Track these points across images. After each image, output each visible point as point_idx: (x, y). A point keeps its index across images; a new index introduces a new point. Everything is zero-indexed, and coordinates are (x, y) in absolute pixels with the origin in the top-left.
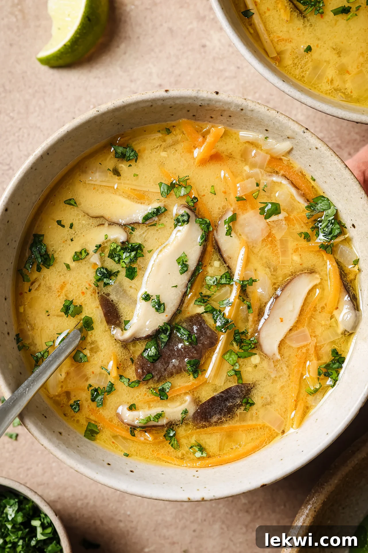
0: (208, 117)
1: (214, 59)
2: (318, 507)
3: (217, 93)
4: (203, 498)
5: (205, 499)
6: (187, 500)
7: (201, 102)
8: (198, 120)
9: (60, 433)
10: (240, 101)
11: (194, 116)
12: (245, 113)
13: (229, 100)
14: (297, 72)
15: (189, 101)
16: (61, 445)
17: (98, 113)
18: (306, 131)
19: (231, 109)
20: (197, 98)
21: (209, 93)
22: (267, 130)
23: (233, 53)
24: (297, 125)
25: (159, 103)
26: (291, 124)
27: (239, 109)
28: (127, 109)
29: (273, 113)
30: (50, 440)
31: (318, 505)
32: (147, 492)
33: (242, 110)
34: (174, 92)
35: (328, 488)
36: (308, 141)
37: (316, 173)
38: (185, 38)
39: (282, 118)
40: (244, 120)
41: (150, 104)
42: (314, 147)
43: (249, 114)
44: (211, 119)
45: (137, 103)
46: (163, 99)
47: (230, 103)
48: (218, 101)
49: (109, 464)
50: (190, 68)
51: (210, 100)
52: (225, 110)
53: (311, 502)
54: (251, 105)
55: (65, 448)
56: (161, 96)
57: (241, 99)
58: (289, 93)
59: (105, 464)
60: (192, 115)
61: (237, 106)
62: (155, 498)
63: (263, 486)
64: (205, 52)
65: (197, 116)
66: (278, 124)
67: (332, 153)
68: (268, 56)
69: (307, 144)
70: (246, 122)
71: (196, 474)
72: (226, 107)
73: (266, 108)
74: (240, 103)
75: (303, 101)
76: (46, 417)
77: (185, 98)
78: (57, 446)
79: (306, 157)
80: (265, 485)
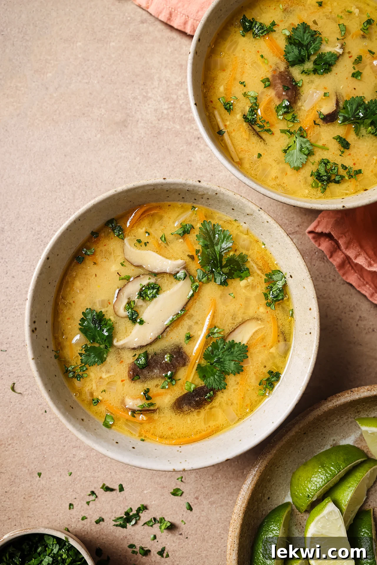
0: (193, 199)
1: (197, 169)
2: (263, 470)
3: (200, 182)
4: (184, 469)
5: (186, 469)
6: (173, 470)
7: (188, 187)
8: (186, 201)
9: (83, 420)
10: (215, 187)
11: (183, 198)
12: (218, 197)
13: (208, 186)
14: (253, 172)
15: (180, 187)
16: (82, 430)
17: (116, 192)
18: (260, 210)
19: (209, 194)
20: (185, 185)
21: (194, 181)
22: (233, 209)
23: (209, 166)
24: (254, 206)
25: (159, 187)
26: (250, 204)
27: (214, 194)
28: (137, 190)
29: (238, 197)
30: (74, 426)
31: (262, 468)
32: (144, 465)
33: (216, 194)
34: (169, 180)
35: (269, 457)
36: (262, 217)
37: (266, 240)
38: (178, 156)
39: (244, 200)
40: (217, 202)
41: (153, 188)
42: (266, 221)
43: (221, 196)
44: (195, 201)
45: (143, 186)
46: (162, 185)
47: (208, 189)
48: (200, 187)
49: (117, 443)
50: (181, 174)
51: (195, 186)
52: (204, 194)
53: (257, 466)
54: (223, 190)
55: (85, 431)
56: (161, 182)
57: (216, 186)
58: (249, 184)
59: (114, 442)
60: (182, 197)
61: (214, 191)
62: (150, 469)
63: (227, 460)
64: (191, 165)
65: (185, 198)
66: (241, 205)
67: (278, 225)
68: (234, 161)
69: (261, 219)
70: (219, 203)
71: (180, 449)
72: (205, 192)
73: (233, 193)
74: (215, 189)
75: (258, 190)
76: (72, 408)
77: (177, 184)
78: (79, 430)
79: (259, 228)
80: (229, 459)
